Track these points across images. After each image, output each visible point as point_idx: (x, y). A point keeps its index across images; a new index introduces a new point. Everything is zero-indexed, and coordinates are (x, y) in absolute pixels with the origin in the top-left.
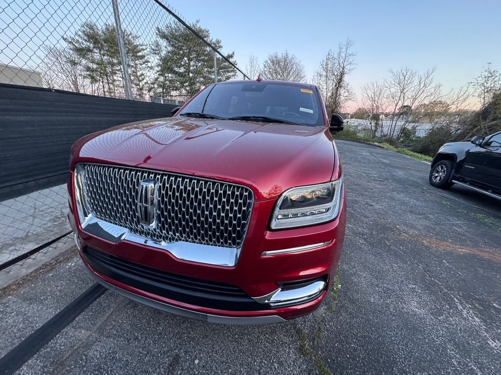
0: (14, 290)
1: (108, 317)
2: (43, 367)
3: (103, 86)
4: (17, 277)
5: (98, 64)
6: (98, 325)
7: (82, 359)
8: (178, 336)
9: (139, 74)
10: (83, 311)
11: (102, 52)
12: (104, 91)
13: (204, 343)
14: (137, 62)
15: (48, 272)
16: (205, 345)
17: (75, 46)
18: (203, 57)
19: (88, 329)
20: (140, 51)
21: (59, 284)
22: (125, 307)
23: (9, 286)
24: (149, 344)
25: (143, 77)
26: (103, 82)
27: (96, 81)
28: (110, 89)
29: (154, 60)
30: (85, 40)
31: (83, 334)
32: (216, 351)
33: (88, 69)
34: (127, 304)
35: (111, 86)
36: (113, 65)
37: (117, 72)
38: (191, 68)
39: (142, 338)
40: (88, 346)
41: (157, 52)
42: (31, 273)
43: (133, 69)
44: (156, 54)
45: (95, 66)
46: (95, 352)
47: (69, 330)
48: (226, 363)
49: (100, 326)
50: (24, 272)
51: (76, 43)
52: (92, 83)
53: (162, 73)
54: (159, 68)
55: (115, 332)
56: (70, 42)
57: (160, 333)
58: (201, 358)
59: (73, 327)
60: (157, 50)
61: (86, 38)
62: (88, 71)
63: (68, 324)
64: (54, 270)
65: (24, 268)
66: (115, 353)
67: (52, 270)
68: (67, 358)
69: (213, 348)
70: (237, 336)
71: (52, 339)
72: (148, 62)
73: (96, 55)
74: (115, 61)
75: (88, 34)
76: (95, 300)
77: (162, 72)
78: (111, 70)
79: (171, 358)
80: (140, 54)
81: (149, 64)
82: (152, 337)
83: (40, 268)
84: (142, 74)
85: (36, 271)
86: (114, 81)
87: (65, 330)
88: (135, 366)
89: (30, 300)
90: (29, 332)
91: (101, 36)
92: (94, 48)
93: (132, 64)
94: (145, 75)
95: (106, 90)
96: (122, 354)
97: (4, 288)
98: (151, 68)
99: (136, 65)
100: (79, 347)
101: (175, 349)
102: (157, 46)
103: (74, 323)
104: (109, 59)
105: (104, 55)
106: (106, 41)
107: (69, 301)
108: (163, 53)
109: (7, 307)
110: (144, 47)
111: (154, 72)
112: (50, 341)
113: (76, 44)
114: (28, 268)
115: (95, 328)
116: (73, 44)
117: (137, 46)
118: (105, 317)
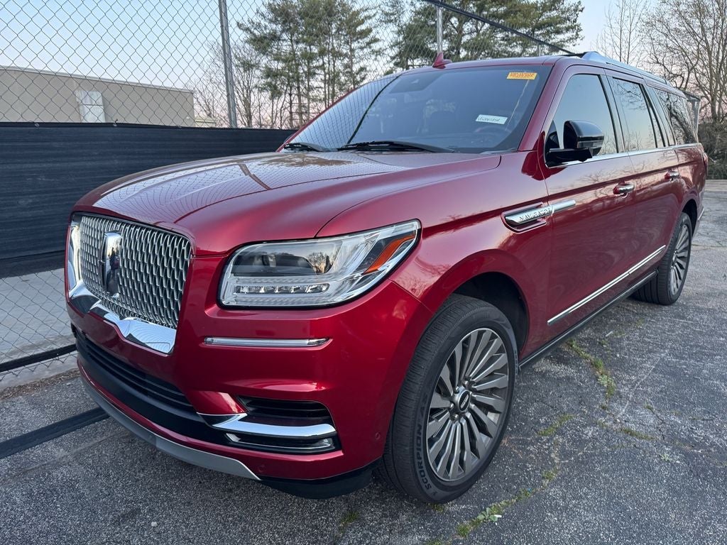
0: (28, 390)
1: (94, 445)
2: (9, 469)
3: (291, 101)
4: (38, 379)
5: (284, 61)
6: (79, 449)
7: (44, 476)
8: (155, 491)
9: (356, 68)
10: (75, 430)
11: (294, 38)
12: (291, 113)
13: (179, 509)
14: (355, 45)
15: (67, 380)
16: (181, 512)
17: (254, 35)
18: (495, 9)
19: (67, 449)
20: (362, 22)
21: (70, 396)
22: (119, 439)
23: (25, 386)
24: (117, 487)
25: (363, 73)
26: (290, 95)
27: (280, 94)
28: (301, 105)
29: (387, 35)
30: (271, 21)
31: (60, 453)
32: (188, 524)
33: (269, 73)
34: (123, 438)
35: (305, 101)
36: (310, 57)
37: (317, 72)
38: (465, 39)
39: (114, 477)
40: (57, 465)
41: (393, 18)
42: (52, 377)
43: (346, 61)
44: (391, 21)
45: (280, 65)
46: (60, 474)
47: (50, 445)
48: (190, 541)
49: (81, 450)
50: (47, 374)
51: (255, 29)
52: (272, 98)
53: (402, 60)
54: (396, 50)
55: (91, 462)
56: (247, 30)
57: (138, 480)
58: (164, 524)
59: (56, 443)
60: (393, 14)
61: (271, 16)
62: (268, 76)
63: (53, 439)
64: (75, 380)
65: (49, 370)
66: (77, 481)
67: (73, 379)
68: (33, 469)
69: (187, 519)
70: (230, 519)
71: (31, 447)
72: (376, 40)
73: (285, 43)
74: (315, 50)
75: (276, 9)
76: (94, 422)
77: (401, 57)
78: (306, 69)
79: (129, 510)
80: (363, 27)
81: (376, 46)
82: (125, 481)
83: (63, 374)
84: (362, 69)
85: (57, 376)
86: (310, 89)
87: (47, 443)
88: (87, 502)
89: (35, 404)
90: (16, 434)
91: (296, 7)
92: (283, 31)
93: (345, 51)
94: (368, 69)
95: (293, 110)
96: (83, 486)
97: (20, 387)
98: (379, 53)
99: (352, 50)
100: (48, 464)
101: (140, 503)
102: (393, 6)
103: (59, 439)
104: (306, 48)
105: (297, 42)
106: (304, 15)
107: (68, 415)
108: (406, 18)
109: (13, 405)
110: (371, 13)
111: (384, 60)
112: (28, 449)
113: (256, 32)
114: (53, 371)
115: (75, 451)
116: (250, 31)
117: (357, 13)
118: (91, 444)
